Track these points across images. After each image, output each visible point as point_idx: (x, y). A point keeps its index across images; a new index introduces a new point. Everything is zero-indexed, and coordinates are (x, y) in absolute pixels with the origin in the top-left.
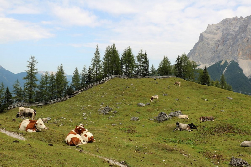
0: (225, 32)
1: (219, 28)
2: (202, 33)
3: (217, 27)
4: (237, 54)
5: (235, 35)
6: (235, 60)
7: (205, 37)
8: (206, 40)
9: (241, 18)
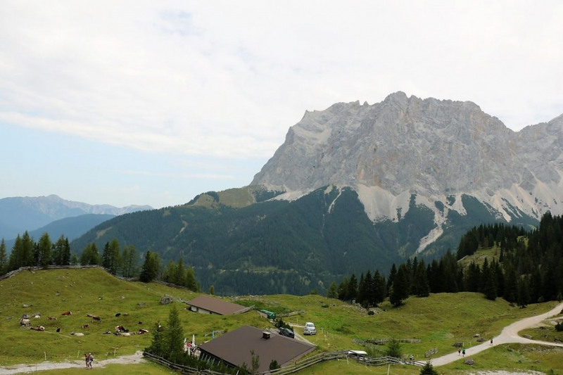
0: (337, 128)
1: (327, 121)
2: (292, 126)
3: (324, 116)
4: (356, 174)
5: (354, 137)
6: (352, 187)
7: (299, 135)
8: (299, 142)
9: (366, 104)
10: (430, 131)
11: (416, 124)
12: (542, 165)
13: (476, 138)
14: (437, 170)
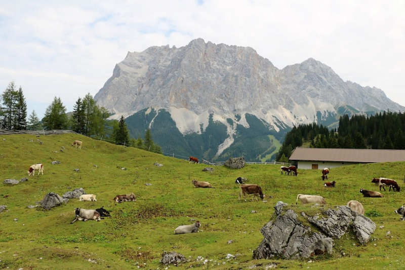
0: (152, 65)
1: (144, 59)
2: (118, 63)
3: (142, 56)
4: (169, 99)
5: (166, 71)
6: (166, 109)
7: (123, 70)
8: (123, 75)
9: (174, 47)
10: (221, 68)
11: (211, 62)
12: (297, 93)
13: (254, 73)
14: (227, 96)
